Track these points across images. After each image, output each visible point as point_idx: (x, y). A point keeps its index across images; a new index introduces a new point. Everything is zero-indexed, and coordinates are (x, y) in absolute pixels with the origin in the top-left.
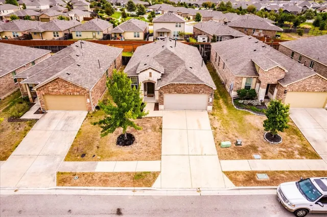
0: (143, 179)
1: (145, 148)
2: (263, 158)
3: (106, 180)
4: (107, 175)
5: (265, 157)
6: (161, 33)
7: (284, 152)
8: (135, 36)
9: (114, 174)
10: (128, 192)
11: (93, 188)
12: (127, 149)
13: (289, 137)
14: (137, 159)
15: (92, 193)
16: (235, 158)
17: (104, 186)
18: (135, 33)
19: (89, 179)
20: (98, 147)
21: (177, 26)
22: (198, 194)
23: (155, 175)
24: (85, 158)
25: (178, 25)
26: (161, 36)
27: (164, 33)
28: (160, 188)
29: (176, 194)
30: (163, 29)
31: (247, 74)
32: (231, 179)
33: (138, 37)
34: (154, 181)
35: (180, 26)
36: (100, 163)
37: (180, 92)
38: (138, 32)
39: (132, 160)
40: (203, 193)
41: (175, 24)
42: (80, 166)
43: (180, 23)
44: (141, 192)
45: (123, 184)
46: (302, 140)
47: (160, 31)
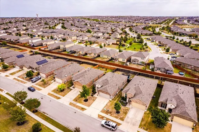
0: (83, 109)
1: (88, 103)
2: (110, 116)
3: (77, 107)
4: (78, 106)
7: (117, 116)
8: (123, 60)
9: (79, 106)
10: (79, 110)
11: (74, 107)
12: (85, 102)
13: (122, 114)
14: (85, 105)
16: (104, 113)
19: (74, 105)
20: (80, 100)
23: (85, 109)
24: (76, 101)
25: (142, 59)
26: (134, 62)
28: (85, 112)
29: (87, 114)
30: (135, 59)
32: (98, 116)
36: (78, 103)
40: (91, 116)
42: (74, 103)
44: (81, 111)
45: (79, 109)
46: (125, 116)
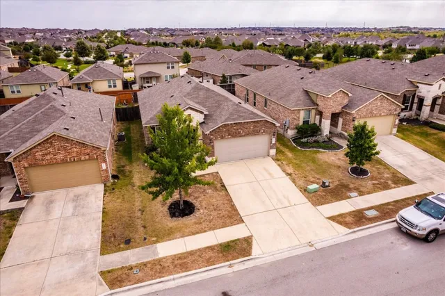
0: (238, 249)
1: (215, 213)
2: (360, 195)
3: (182, 263)
4: (180, 257)
5: (361, 193)
6: (147, 78)
7: (378, 184)
8: (110, 86)
9: (191, 253)
10: (223, 270)
11: (171, 277)
13: (374, 169)
15: (171, 284)
17: (186, 271)
18: (109, 81)
20: (145, 227)
21: (168, 68)
22: (313, 249)
23: (248, 241)
24: (131, 244)
25: (170, 66)
26: (148, 82)
27: (151, 78)
28: (262, 254)
29: (287, 255)
30: (149, 72)
31: (305, 106)
32: (340, 223)
33: (115, 86)
34: (251, 248)
35: (173, 67)
37: (235, 135)
38: (114, 81)
39: (205, 231)
40: (318, 246)
41: (166, 65)
42: (131, 256)
43: (172, 63)
44: (239, 265)
45: (210, 262)
46: (388, 169)
47: (146, 76)
